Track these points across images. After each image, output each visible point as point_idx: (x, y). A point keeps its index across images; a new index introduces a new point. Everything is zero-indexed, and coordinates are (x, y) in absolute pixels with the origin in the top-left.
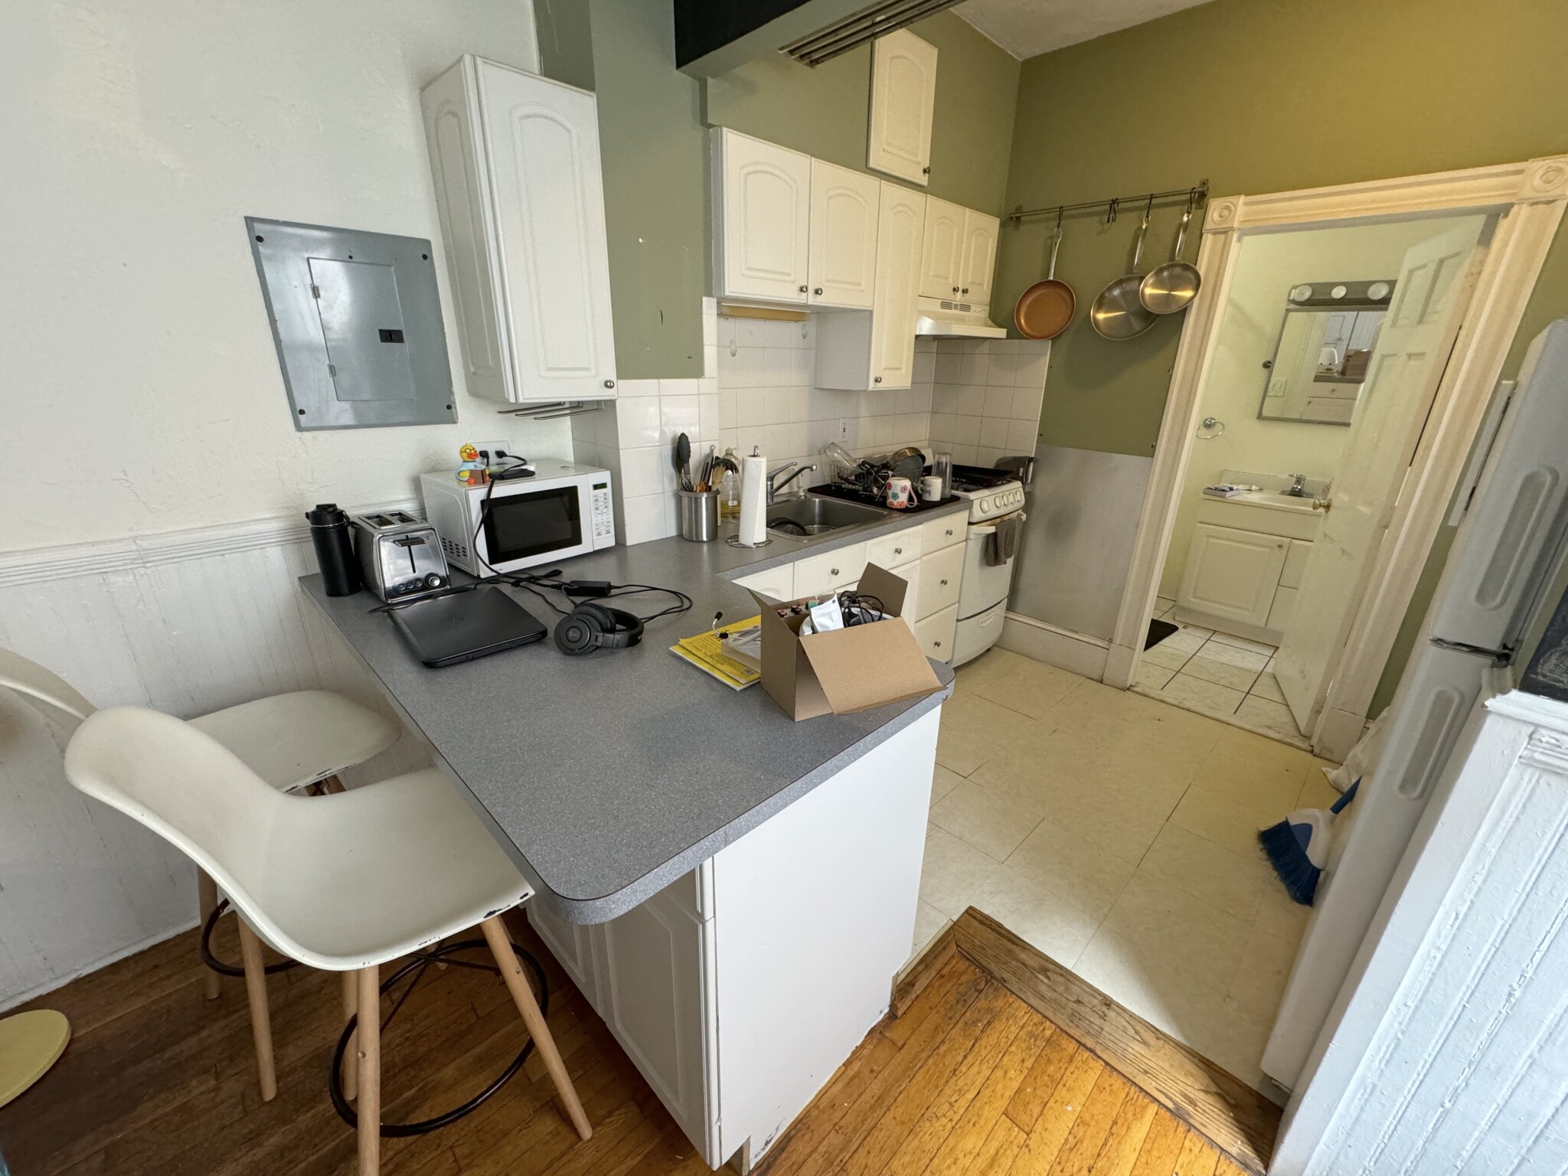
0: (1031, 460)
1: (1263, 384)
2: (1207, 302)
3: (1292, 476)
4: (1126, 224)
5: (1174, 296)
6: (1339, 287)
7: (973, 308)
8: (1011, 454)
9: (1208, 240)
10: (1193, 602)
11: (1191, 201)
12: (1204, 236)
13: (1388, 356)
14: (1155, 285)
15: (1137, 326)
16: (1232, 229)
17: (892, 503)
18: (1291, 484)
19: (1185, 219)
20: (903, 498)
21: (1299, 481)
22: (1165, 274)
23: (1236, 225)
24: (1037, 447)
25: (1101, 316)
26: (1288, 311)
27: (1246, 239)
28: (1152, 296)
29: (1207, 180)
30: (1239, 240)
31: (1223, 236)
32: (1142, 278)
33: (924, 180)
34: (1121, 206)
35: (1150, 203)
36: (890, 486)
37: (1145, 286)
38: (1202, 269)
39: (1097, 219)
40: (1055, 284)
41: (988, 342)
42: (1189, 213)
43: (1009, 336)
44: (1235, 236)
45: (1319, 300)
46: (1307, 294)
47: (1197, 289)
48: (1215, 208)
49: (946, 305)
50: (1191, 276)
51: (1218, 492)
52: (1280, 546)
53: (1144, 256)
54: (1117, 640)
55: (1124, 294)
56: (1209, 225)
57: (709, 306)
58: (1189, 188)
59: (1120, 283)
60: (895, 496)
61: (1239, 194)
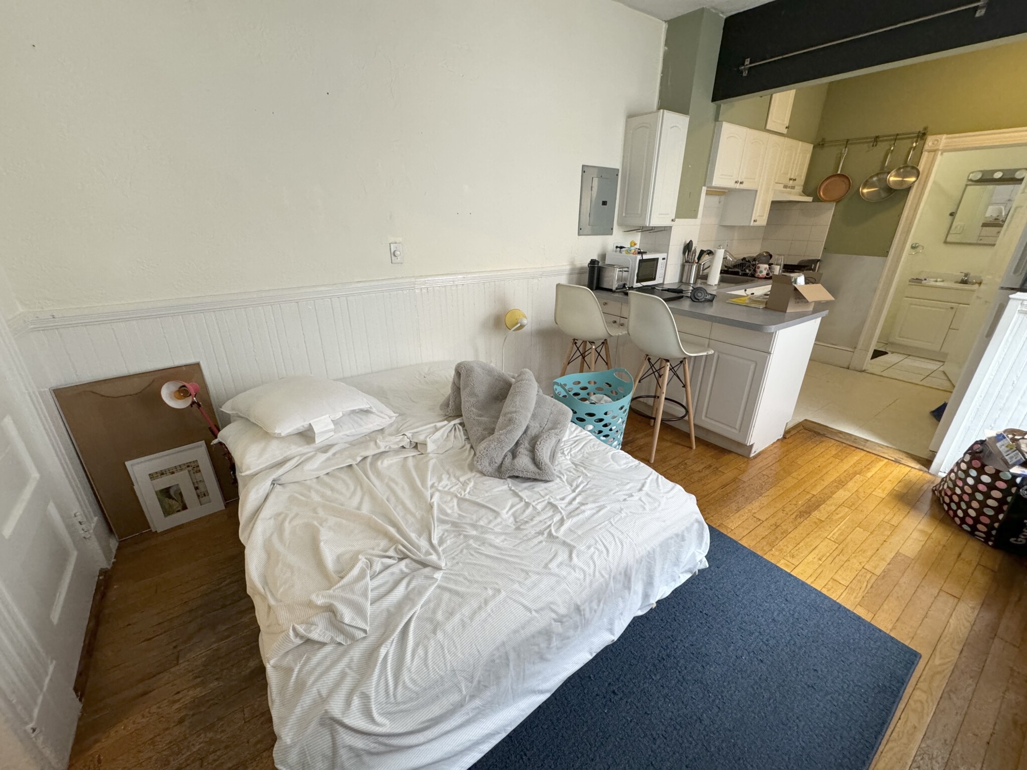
0: (819, 260)
1: (948, 226)
2: (922, 183)
3: (962, 273)
4: (882, 147)
5: (905, 181)
6: (998, 173)
7: (796, 187)
8: (806, 258)
9: (925, 155)
10: (897, 339)
11: (918, 137)
12: (923, 153)
13: (1019, 207)
14: (896, 176)
15: (883, 195)
16: (938, 150)
17: (759, 275)
18: (962, 276)
19: (914, 145)
20: (765, 273)
21: (966, 275)
22: (902, 170)
23: (940, 148)
24: (823, 254)
25: (865, 191)
26: (967, 185)
27: (945, 154)
28: (895, 182)
29: (927, 127)
30: (942, 154)
31: (933, 153)
32: (889, 173)
33: (785, 131)
34: (881, 139)
35: (896, 138)
36: (759, 267)
37: (890, 177)
38: (921, 168)
39: (866, 145)
40: (841, 175)
41: (800, 204)
42: (916, 142)
43: (813, 201)
44: (940, 153)
45: (986, 179)
46: (979, 176)
47: (918, 177)
48: (930, 142)
49: (785, 187)
50: (915, 171)
51: (917, 281)
52: (952, 308)
53: (890, 162)
54: (859, 346)
55: (879, 180)
56: (926, 147)
57: (704, 189)
58: (918, 130)
59: (877, 175)
60: (761, 272)
61: (943, 134)
